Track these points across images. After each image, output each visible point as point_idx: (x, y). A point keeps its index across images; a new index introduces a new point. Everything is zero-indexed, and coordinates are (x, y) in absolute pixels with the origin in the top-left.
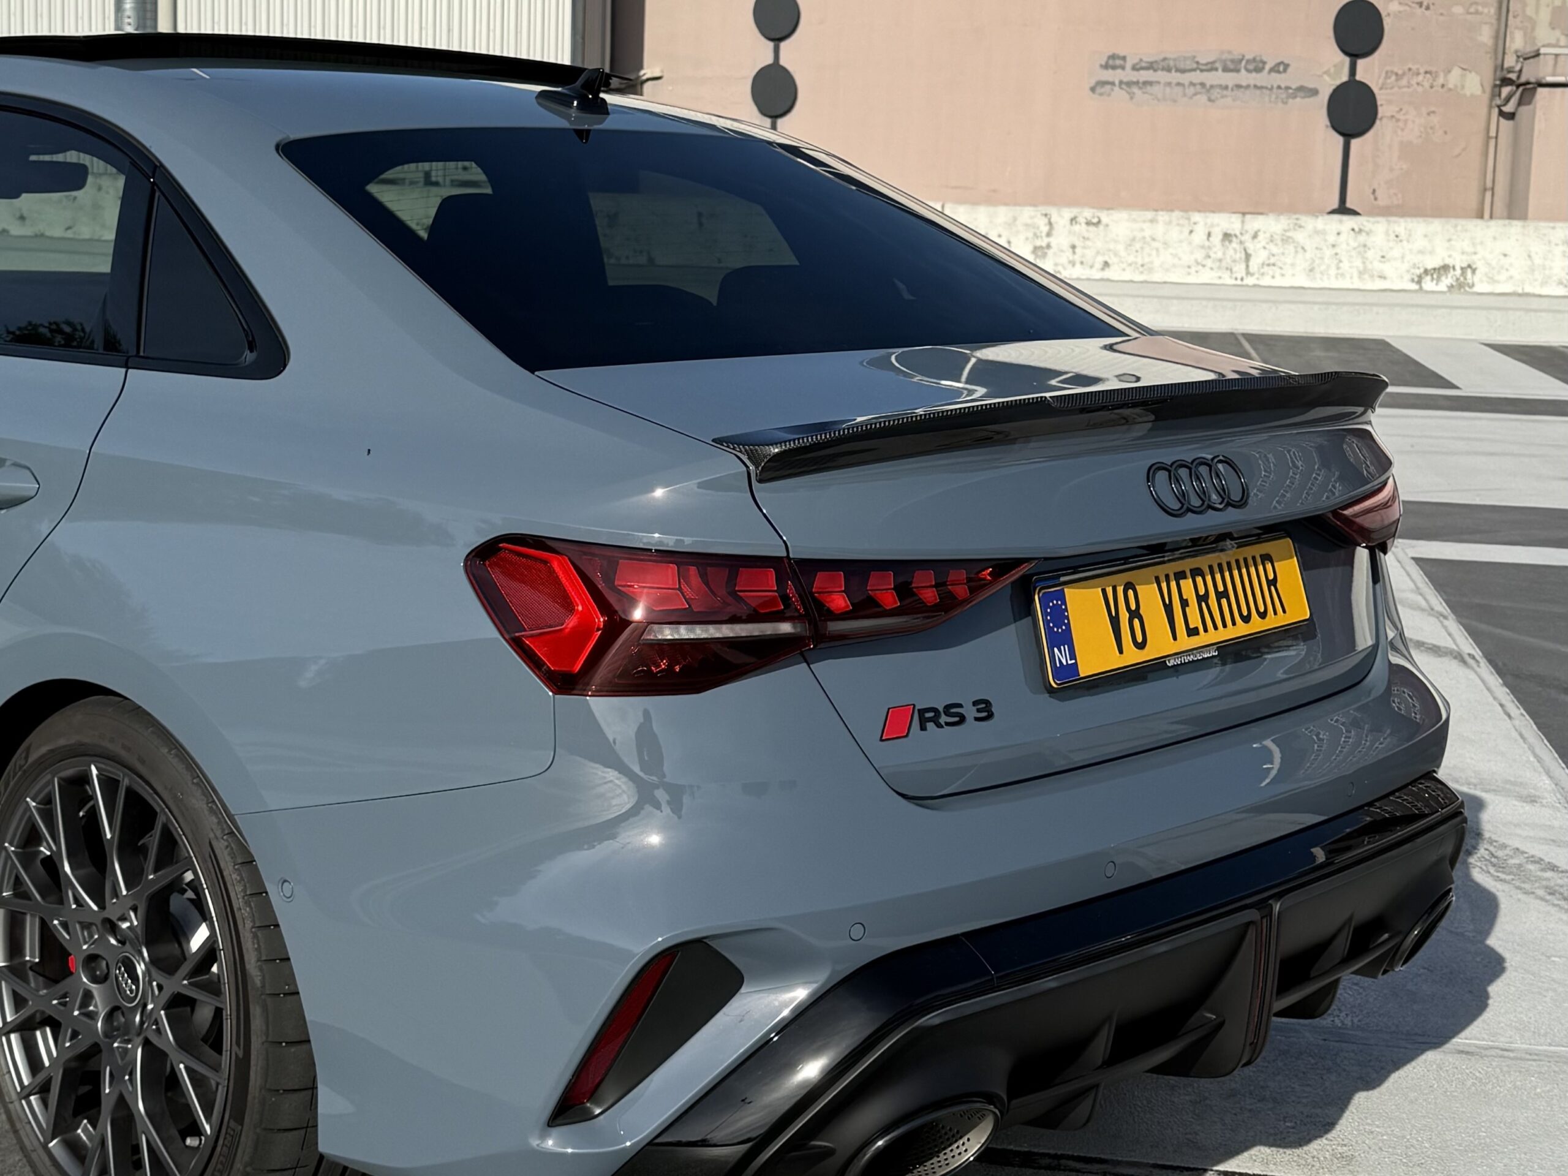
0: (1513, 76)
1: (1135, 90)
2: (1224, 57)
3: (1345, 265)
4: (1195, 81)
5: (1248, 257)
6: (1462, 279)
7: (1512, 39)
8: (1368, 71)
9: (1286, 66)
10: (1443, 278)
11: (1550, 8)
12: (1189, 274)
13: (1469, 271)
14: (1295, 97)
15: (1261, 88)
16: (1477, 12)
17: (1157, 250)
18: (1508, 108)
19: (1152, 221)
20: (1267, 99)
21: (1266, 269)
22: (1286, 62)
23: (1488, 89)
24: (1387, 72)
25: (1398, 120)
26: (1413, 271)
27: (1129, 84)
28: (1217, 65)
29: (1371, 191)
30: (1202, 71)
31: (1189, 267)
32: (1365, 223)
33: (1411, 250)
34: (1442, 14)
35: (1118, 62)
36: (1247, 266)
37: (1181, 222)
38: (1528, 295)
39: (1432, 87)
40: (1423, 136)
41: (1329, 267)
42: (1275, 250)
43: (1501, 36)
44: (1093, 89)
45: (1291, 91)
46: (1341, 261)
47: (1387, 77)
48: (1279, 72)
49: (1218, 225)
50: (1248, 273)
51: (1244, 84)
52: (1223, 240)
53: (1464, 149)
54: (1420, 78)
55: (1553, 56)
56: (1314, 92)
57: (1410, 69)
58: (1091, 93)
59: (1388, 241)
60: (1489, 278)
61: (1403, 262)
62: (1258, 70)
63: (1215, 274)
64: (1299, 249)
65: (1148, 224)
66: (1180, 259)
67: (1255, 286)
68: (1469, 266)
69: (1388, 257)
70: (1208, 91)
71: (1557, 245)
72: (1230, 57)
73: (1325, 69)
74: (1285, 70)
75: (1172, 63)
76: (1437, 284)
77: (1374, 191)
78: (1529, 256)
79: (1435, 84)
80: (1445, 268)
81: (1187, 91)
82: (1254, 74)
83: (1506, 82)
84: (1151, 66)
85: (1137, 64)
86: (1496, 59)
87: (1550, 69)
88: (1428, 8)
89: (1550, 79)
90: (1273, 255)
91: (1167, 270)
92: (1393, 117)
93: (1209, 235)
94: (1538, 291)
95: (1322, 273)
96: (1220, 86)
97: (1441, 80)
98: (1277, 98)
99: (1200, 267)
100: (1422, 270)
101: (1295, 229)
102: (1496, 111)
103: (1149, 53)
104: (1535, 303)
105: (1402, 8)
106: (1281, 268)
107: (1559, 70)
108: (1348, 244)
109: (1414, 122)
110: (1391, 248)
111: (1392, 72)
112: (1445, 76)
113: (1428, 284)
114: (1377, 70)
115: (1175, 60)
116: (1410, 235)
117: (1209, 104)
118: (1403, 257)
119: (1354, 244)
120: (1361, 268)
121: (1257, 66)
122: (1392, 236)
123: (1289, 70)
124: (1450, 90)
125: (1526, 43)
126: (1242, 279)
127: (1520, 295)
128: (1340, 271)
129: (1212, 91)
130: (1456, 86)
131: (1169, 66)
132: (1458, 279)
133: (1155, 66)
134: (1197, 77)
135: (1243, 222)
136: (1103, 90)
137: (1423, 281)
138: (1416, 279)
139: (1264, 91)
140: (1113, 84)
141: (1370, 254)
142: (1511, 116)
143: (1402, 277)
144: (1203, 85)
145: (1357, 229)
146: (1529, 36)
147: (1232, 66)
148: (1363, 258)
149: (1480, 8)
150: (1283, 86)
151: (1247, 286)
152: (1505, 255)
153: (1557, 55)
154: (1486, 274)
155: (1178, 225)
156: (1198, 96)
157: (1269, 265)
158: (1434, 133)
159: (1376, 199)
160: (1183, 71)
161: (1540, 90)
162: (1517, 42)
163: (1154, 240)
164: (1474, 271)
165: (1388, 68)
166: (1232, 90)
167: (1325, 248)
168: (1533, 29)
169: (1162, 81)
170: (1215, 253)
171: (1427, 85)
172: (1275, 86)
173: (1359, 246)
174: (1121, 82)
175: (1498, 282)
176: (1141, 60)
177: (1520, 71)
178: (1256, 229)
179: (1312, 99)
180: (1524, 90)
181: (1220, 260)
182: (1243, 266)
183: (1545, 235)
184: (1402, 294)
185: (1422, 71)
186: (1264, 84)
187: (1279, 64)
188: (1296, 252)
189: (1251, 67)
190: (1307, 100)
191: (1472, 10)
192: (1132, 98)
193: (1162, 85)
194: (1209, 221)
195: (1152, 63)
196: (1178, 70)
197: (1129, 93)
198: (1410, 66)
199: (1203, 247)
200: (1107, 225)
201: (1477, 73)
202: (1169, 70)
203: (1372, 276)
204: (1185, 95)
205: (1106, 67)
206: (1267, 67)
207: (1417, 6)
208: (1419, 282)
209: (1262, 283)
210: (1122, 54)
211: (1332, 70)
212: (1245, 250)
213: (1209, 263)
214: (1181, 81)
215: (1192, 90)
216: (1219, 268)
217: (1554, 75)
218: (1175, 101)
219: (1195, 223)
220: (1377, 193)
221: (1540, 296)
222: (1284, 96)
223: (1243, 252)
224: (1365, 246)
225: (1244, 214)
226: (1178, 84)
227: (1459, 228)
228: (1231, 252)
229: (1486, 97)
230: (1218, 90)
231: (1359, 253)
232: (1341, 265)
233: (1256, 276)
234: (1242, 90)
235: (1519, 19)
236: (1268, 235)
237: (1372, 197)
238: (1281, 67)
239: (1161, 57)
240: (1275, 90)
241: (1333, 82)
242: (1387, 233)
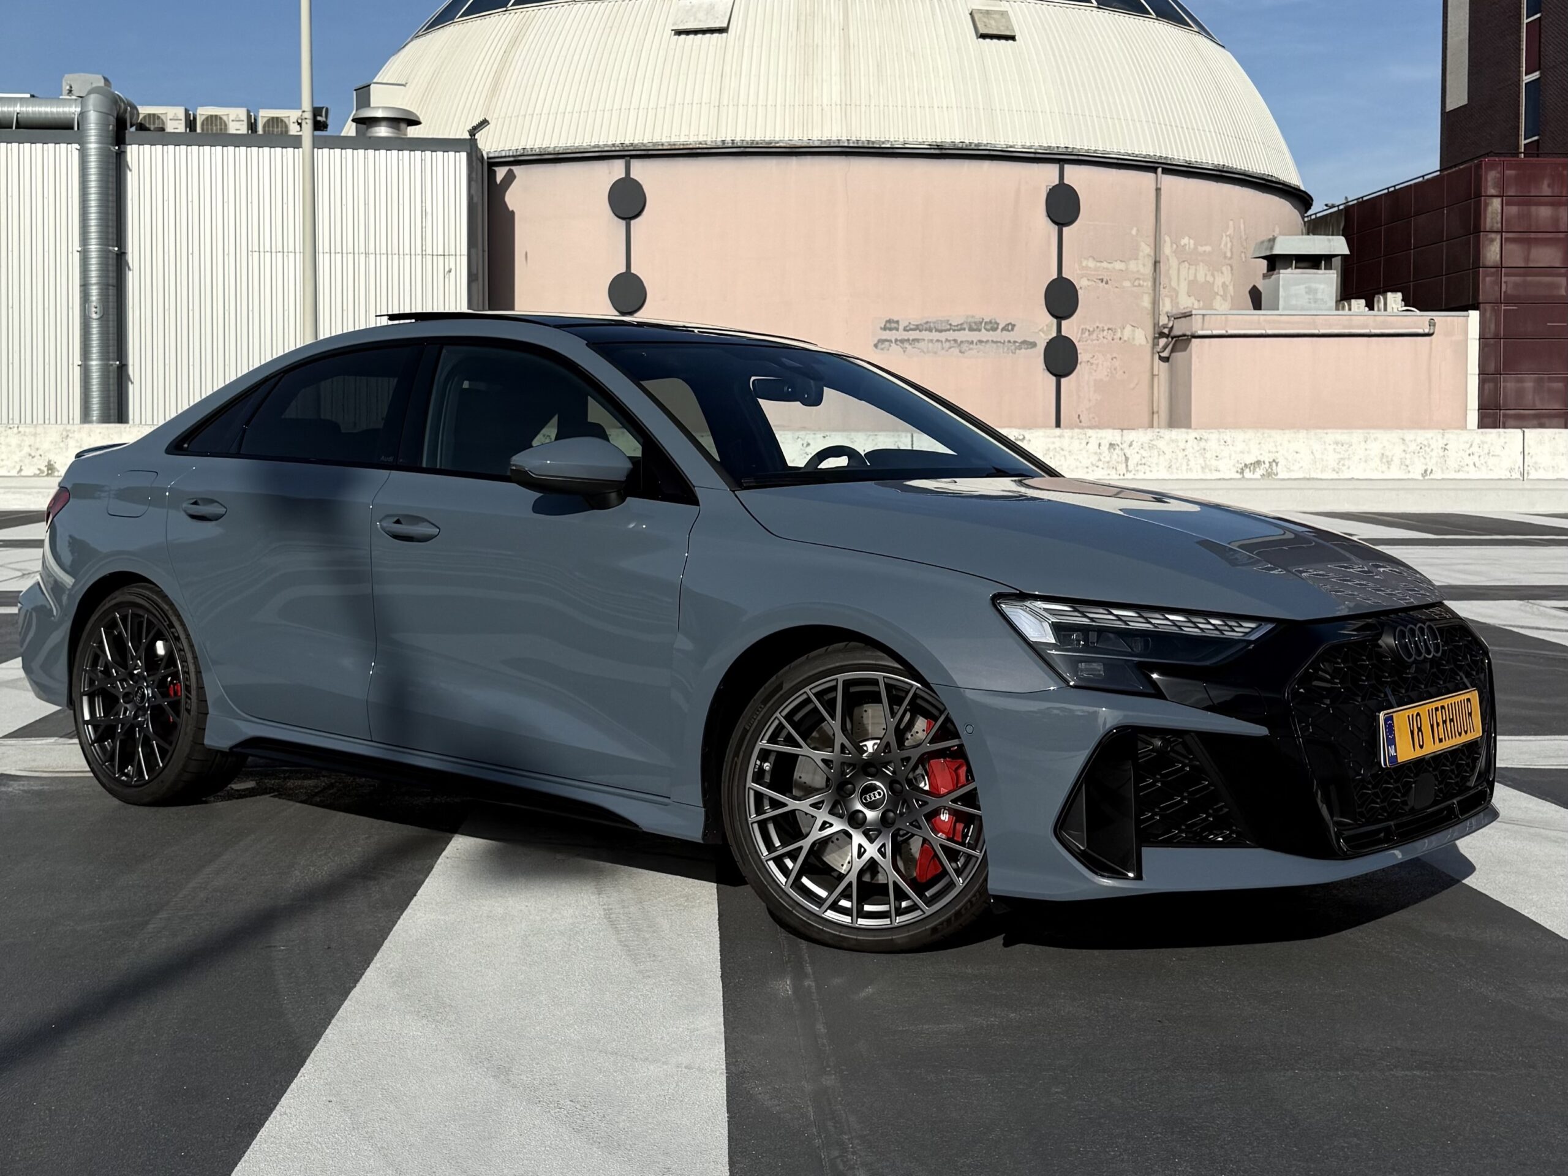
0: (1166, 331)
1: (906, 345)
2: (970, 320)
3: (1192, 463)
4: (949, 339)
5: (1127, 459)
6: (1270, 470)
7: (1164, 304)
8: (1070, 328)
9: (1014, 326)
10: (1257, 470)
11: (1187, 281)
12: (1088, 472)
13: (1274, 464)
14: (1020, 349)
15: (997, 342)
16: (1139, 285)
17: (1065, 456)
18: (1165, 354)
19: (1060, 437)
20: (1001, 350)
21: (1140, 467)
22: (1013, 323)
23: (1150, 341)
24: (1082, 330)
25: (1092, 364)
26: (1237, 465)
27: (902, 341)
28: (965, 326)
29: (1077, 416)
30: (954, 330)
31: (1087, 468)
32: (1204, 434)
33: (1235, 452)
34: (1117, 287)
35: (893, 325)
36: (1127, 466)
37: (1080, 436)
38: (1313, 479)
39: (1113, 340)
40: (1110, 375)
41: (1181, 464)
42: (1144, 454)
43: (1155, 303)
44: (876, 346)
45: (1017, 344)
46: (1189, 460)
47: (1083, 333)
48: (1008, 330)
49: (1105, 438)
50: (1127, 471)
51: (984, 340)
52: (1109, 449)
53: (1137, 384)
54: (1105, 333)
55: (1201, 316)
56: (1033, 345)
57: (1098, 327)
58: (874, 348)
59: (1220, 445)
60: (1288, 468)
61: (1230, 459)
62: (994, 329)
63: (1105, 472)
64: (1161, 453)
65: (1058, 439)
66: (1080, 462)
67: (1133, 479)
68: (1274, 461)
69: (1220, 457)
70: (959, 345)
71: (1330, 445)
72: (973, 320)
73: (1040, 328)
74: (1012, 329)
75: (932, 325)
76: (1253, 473)
77: (1079, 416)
78: (1312, 453)
79: (1115, 337)
80: (1258, 463)
81: (944, 345)
82: (991, 332)
83: (1162, 335)
84: (918, 328)
85: (907, 326)
86: (1154, 318)
87: (1199, 325)
88: (1107, 283)
89: (1200, 333)
90: (1144, 458)
91: (1073, 471)
92: (1088, 361)
93: (1100, 445)
94: (1319, 476)
95: (1177, 469)
96: (967, 341)
97: (1119, 335)
98: (1008, 349)
99: (1095, 468)
100: (1243, 465)
101: (1157, 439)
102: (1157, 356)
103: (916, 318)
104: (1318, 484)
105: (1090, 283)
106: (1150, 466)
107: (1206, 325)
108: (1193, 448)
109: (1102, 365)
110: (1222, 450)
111: (1086, 329)
112: (1122, 332)
113: (1248, 474)
114: (1075, 328)
115: (934, 323)
116: (1234, 441)
117: (960, 354)
118: (1230, 457)
119: (1197, 448)
120: (1203, 465)
121: (993, 326)
122: (1222, 442)
123: (1016, 329)
124: (1125, 341)
125: (1172, 306)
126: (1124, 475)
127: (1308, 479)
128: (1189, 467)
129: (962, 346)
130: (1129, 338)
131: (930, 327)
132: (1267, 470)
133: (920, 327)
134: (951, 335)
135: (1122, 436)
136: (883, 346)
137: (1245, 472)
138: (1239, 471)
139: (999, 344)
140: (890, 341)
141: (1208, 455)
142: (1166, 360)
143: (1230, 470)
144: (955, 341)
145: (1198, 438)
146: (1174, 301)
147: (975, 327)
148: (1204, 458)
149: (1141, 282)
150: (1012, 341)
151: (1127, 479)
152: (1297, 453)
153: (1204, 315)
154: (1285, 466)
155: (1078, 438)
156: (952, 349)
157: (1141, 464)
158: (1117, 373)
159: (1080, 422)
160: (941, 331)
161: (1194, 340)
162: (1166, 306)
163: (1062, 450)
164: (1277, 464)
165: (1083, 327)
166: (976, 344)
167: (1178, 452)
168: (1177, 296)
169: (926, 339)
170: (1104, 457)
171: (1110, 338)
172: (1006, 341)
173: (1201, 449)
174: (896, 340)
175: (1293, 471)
176: (910, 323)
177: (1172, 327)
178: (1131, 440)
179: (1034, 349)
180: (1176, 341)
181: (1108, 462)
182: (1124, 465)
183: (1321, 438)
184: (1232, 481)
185: (1106, 328)
186: (999, 340)
187: (1008, 325)
188: (1159, 455)
189: (988, 327)
190: (1029, 350)
191: (1136, 283)
192: (904, 351)
193: (926, 342)
194: (1099, 435)
195: (917, 325)
196: (937, 330)
197: (902, 348)
198: (1098, 324)
199: (1096, 453)
200: (1030, 441)
201: (1143, 329)
202: (930, 330)
203: (1210, 470)
204: (943, 349)
205: (885, 329)
206: (1000, 327)
207: (1100, 282)
208: (1242, 472)
209: (1137, 477)
210: (895, 319)
211: (1045, 328)
212: (1125, 455)
213: (1100, 464)
214: (940, 339)
215: (947, 345)
216: (1108, 468)
217: (1202, 330)
218: (936, 353)
219: (1089, 437)
220: (1081, 417)
221: (1321, 479)
222: (1013, 348)
223: (1124, 457)
224: (1204, 449)
225: (1122, 430)
226: (938, 341)
227: (1266, 435)
228: (1115, 457)
229: (1150, 344)
230: (966, 344)
231: (1201, 454)
232: (1189, 463)
233: (1133, 472)
234: (983, 344)
235: (1167, 290)
236: (1139, 444)
237: (1078, 421)
238: (1010, 327)
239: (925, 321)
240: (1006, 344)
241: (1045, 337)
242: (1219, 440)
